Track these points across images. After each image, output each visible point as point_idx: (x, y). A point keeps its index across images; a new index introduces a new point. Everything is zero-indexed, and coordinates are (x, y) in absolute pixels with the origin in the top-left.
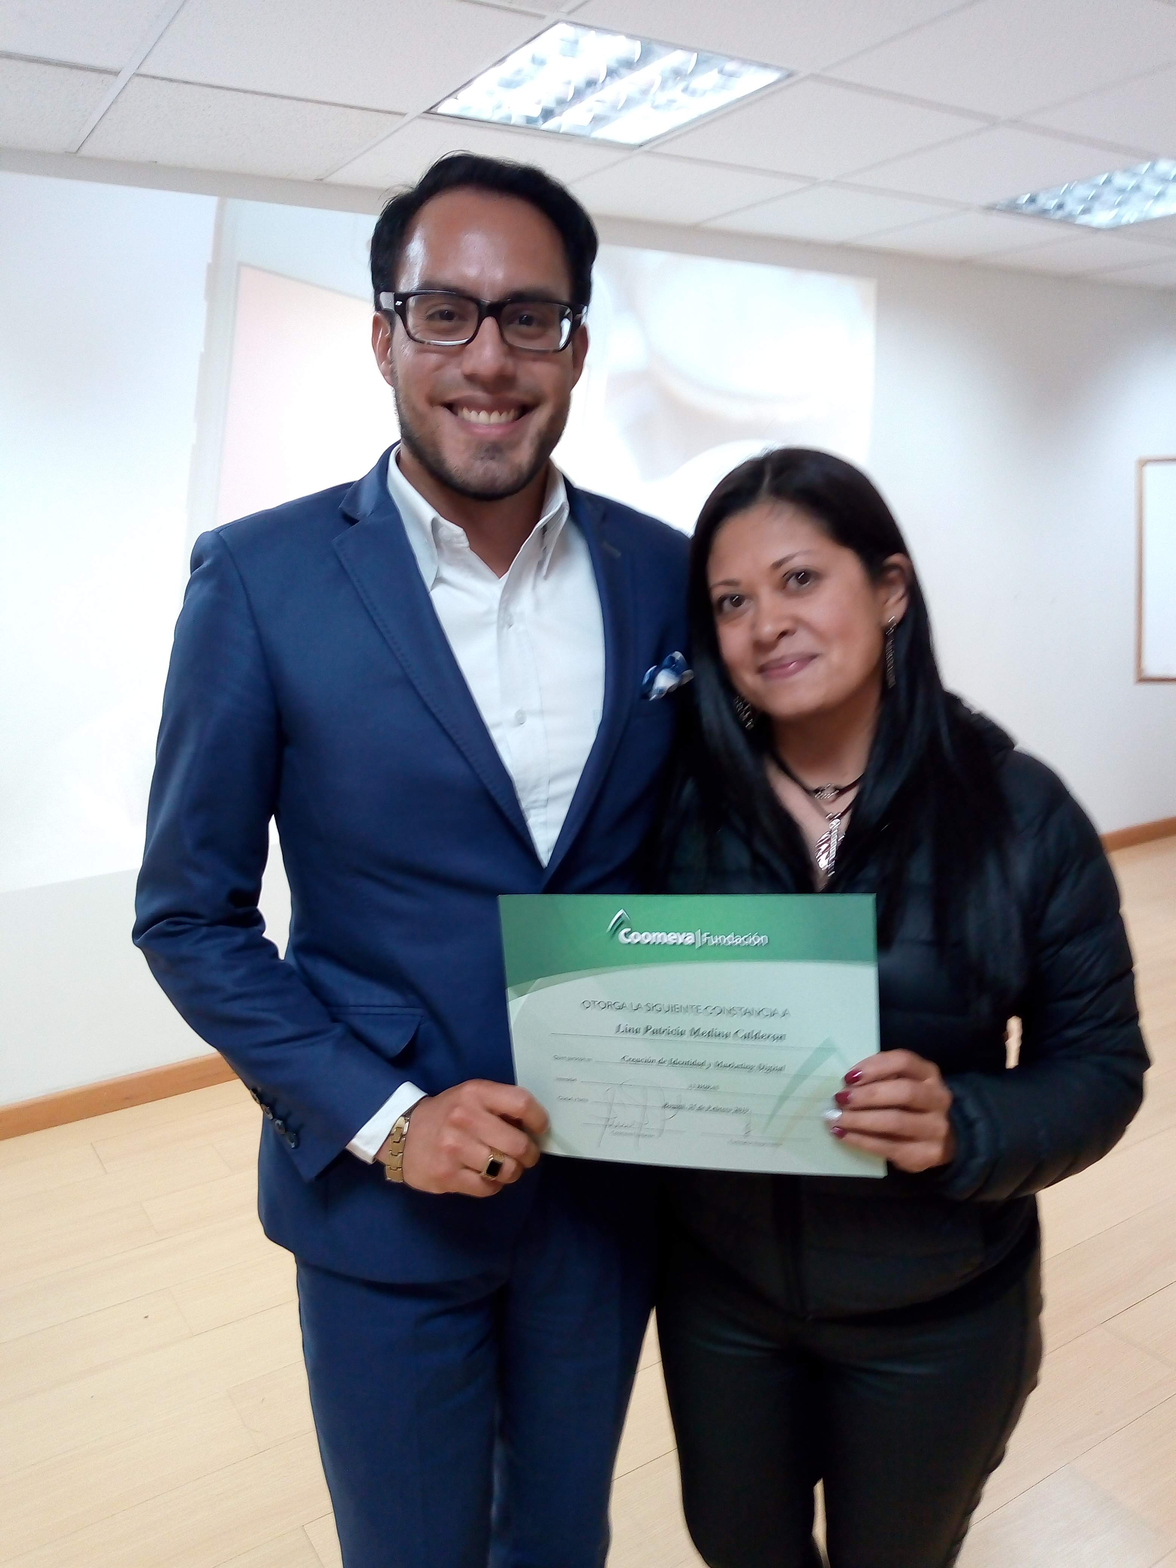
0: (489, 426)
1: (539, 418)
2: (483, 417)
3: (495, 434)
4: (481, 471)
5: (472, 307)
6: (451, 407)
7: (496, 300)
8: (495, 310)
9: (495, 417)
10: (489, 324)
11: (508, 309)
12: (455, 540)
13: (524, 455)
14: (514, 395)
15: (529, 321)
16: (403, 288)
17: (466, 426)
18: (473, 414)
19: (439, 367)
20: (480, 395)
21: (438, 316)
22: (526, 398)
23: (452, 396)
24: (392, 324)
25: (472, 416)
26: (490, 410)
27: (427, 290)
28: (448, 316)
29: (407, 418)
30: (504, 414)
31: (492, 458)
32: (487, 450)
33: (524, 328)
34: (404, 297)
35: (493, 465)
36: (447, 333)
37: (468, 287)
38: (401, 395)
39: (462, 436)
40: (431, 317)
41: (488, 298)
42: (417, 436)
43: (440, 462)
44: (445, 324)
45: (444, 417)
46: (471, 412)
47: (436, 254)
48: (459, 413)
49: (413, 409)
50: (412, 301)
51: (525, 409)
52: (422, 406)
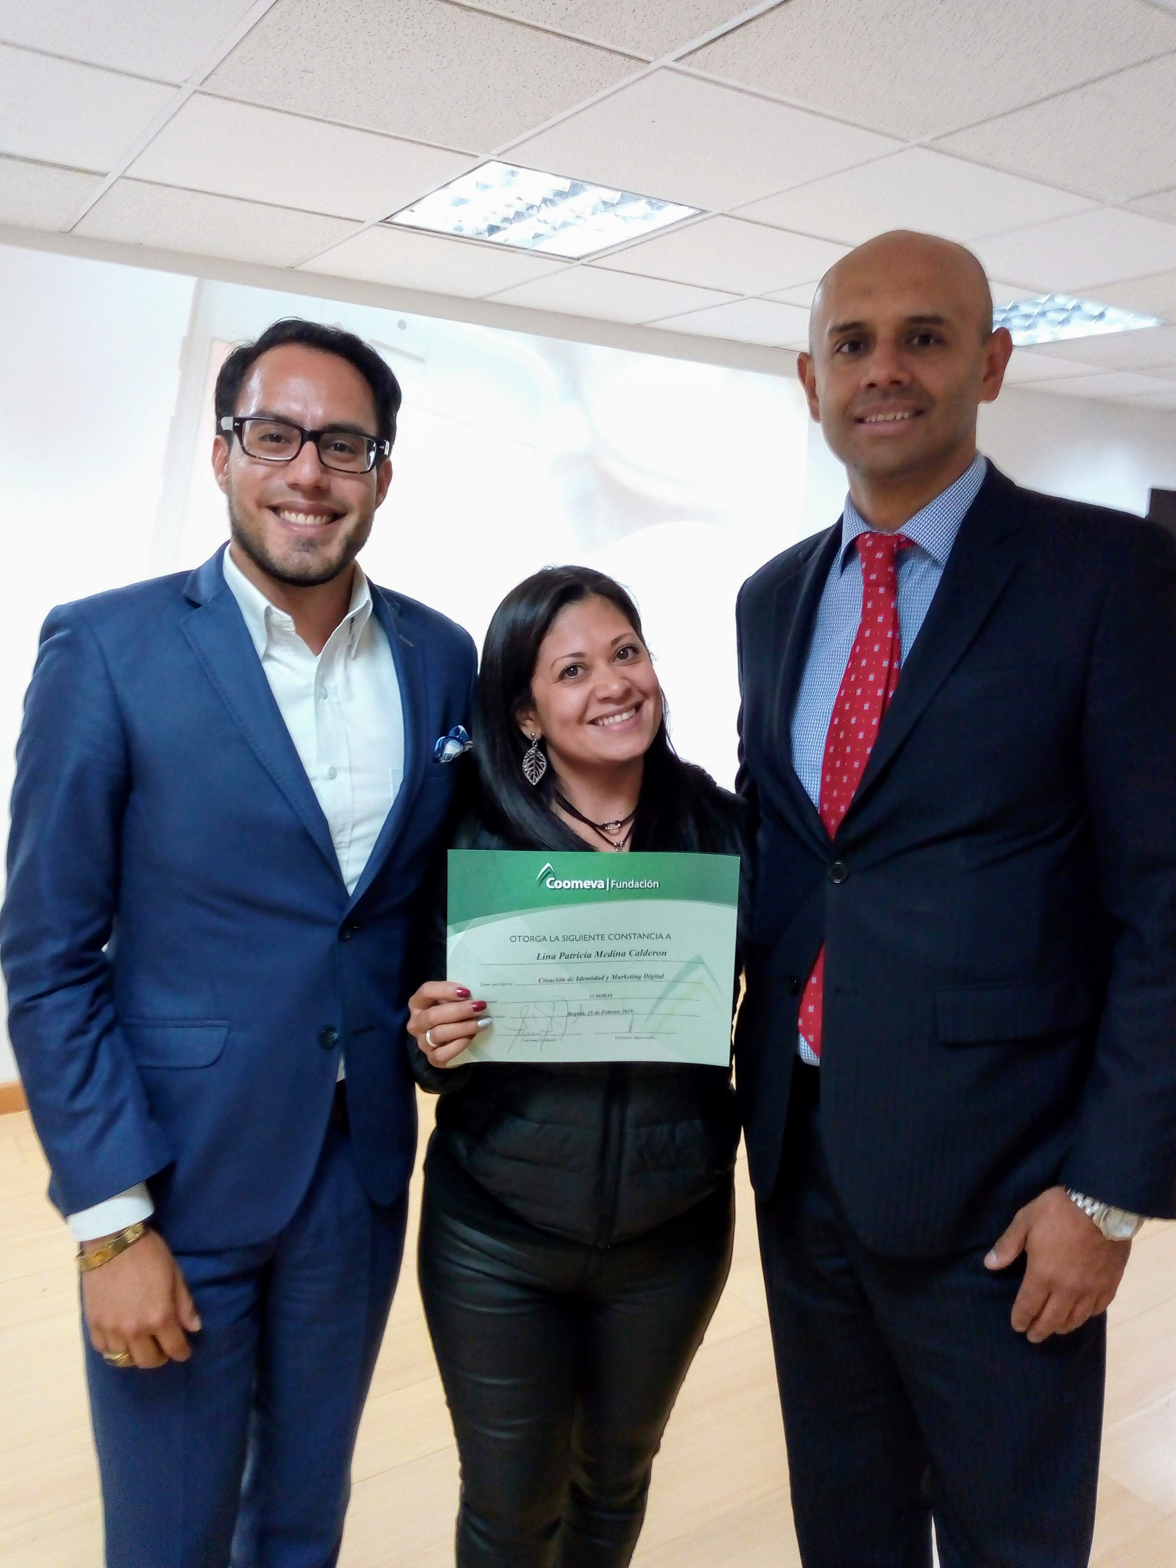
0: (306, 526)
1: (348, 524)
2: (301, 518)
3: (311, 532)
4: (297, 561)
5: (296, 432)
6: (276, 509)
7: (316, 429)
8: (315, 436)
9: (310, 520)
10: (309, 446)
11: (326, 436)
12: (284, 625)
13: (334, 551)
14: (326, 504)
15: (342, 448)
16: (241, 414)
17: (287, 524)
18: (293, 515)
19: (267, 477)
20: (300, 500)
21: (268, 438)
22: (337, 508)
23: (275, 501)
24: (230, 443)
25: (291, 517)
26: (307, 513)
27: (261, 417)
28: (277, 439)
29: (238, 518)
30: (318, 518)
31: (308, 551)
32: (303, 544)
33: (338, 453)
34: (242, 421)
35: (307, 556)
36: (276, 451)
37: (295, 418)
38: (234, 498)
39: (283, 532)
40: (263, 438)
41: (308, 427)
42: (245, 532)
43: (264, 553)
44: (274, 444)
45: (269, 517)
46: (291, 514)
47: (268, 390)
48: (282, 514)
49: (244, 510)
50: (248, 424)
51: (336, 516)
52: (252, 508)
